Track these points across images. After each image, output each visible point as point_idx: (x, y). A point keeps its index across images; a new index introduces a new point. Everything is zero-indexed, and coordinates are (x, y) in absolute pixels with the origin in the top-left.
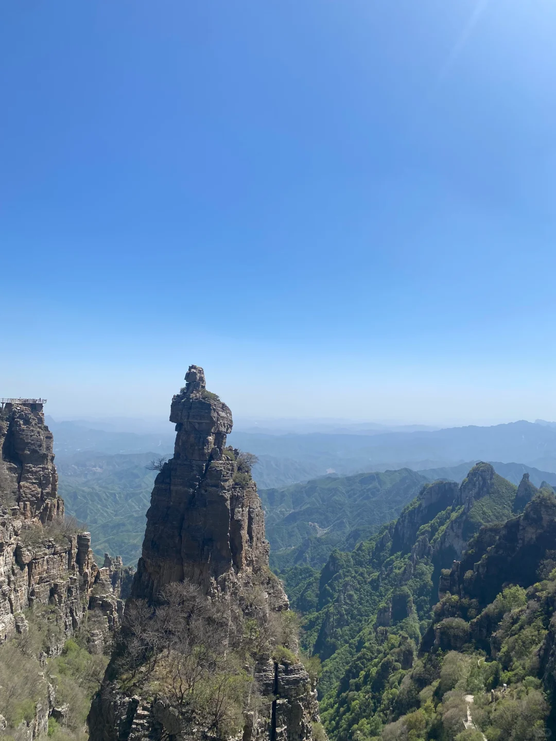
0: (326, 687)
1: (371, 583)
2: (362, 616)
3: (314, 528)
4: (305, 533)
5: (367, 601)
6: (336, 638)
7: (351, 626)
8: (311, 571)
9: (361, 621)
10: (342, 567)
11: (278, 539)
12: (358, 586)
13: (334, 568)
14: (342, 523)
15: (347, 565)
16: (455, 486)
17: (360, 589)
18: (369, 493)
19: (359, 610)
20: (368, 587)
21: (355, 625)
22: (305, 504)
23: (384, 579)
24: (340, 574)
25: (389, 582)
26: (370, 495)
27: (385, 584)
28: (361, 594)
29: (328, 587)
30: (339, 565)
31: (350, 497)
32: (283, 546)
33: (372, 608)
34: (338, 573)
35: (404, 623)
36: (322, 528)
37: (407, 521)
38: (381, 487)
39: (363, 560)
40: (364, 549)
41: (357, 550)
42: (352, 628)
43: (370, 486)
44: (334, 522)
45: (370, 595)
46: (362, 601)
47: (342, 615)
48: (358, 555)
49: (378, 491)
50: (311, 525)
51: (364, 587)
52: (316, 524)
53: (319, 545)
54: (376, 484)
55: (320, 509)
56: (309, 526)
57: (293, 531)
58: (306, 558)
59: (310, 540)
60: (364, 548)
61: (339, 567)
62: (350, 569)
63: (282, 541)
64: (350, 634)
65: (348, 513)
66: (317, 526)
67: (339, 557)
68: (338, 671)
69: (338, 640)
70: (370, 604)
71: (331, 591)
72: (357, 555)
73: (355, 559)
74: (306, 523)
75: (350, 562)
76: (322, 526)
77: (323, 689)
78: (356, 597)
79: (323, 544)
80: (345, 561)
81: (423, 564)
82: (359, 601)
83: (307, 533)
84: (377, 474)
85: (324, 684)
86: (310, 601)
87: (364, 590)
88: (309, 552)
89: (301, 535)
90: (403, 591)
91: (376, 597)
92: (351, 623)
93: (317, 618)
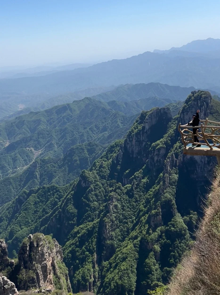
0: (127, 281)
1: (127, 193)
2: (126, 218)
3: (32, 152)
4: (25, 156)
5: (128, 207)
6: (112, 239)
7: (121, 228)
8: (57, 188)
9: (127, 223)
10: (91, 182)
11: (5, 164)
12: (119, 197)
13: (86, 184)
14: (51, 144)
15: (95, 181)
16: (168, 110)
17: (121, 199)
18: (65, 119)
19: (123, 215)
20: (126, 197)
21: (123, 227)
22: (17, 134)
23: (136, 188)
24: (92, 189)
25: (140, 189)
26: (66, 121)
27: (138, 192)
28: (122, 203)
29: (84, 200)
30: (90, 182)
31: (51, 124)
32: (10, 169)
33: (133, 211)
34: (90, 188)
35: (173, 221)
36: (37, 150)
37: (134, 141)
38: (72, 114)
39: (105, 174)
40: (104, 167)
41: (100, 168)
42: (122, 230)
43: (65, 114)
44: (46, 144)
45: (129, 203)
46: (125, 208)
47: (113, 222)
48: (102, 171)
49: (71, 117)
50: (28, 150)
51: (123, 197)
52: (32, 148)
53: (44, 165)
54: (68, 112)
55: (33, 137)
56: (27, 151)
57: (16, 157)
58: (36, 175)
59: (37, 162)
60: (104, 165)
61: (90, 183)
62: (98, 183)
63: (9, 165)
64: (122, 234)
65: (55, 137)
66: (33, 150)
67: (88, 176)
68: (131, 267)
69: (114, 241)
70: (130, 209)
71: (87, 202)
72: (100, 171)
73: (99, 175)
74: (24, 149)
75: (96, 178)
76: (36, 148)
77: (125, 283)
78: (119, 206)
79: (48, 163)
80: (93, 178)
81: (174, 174)
82: (122, 209)
83: (26, 156)
84: (68, 105)
85: (124, 279)
86: (73, 213)
87: (124, 199)
88: (38, 170)
89: (23, 159)
90: (166, 197)
91: (134, 203)
92: (120, 226)
93: (94, 228)
